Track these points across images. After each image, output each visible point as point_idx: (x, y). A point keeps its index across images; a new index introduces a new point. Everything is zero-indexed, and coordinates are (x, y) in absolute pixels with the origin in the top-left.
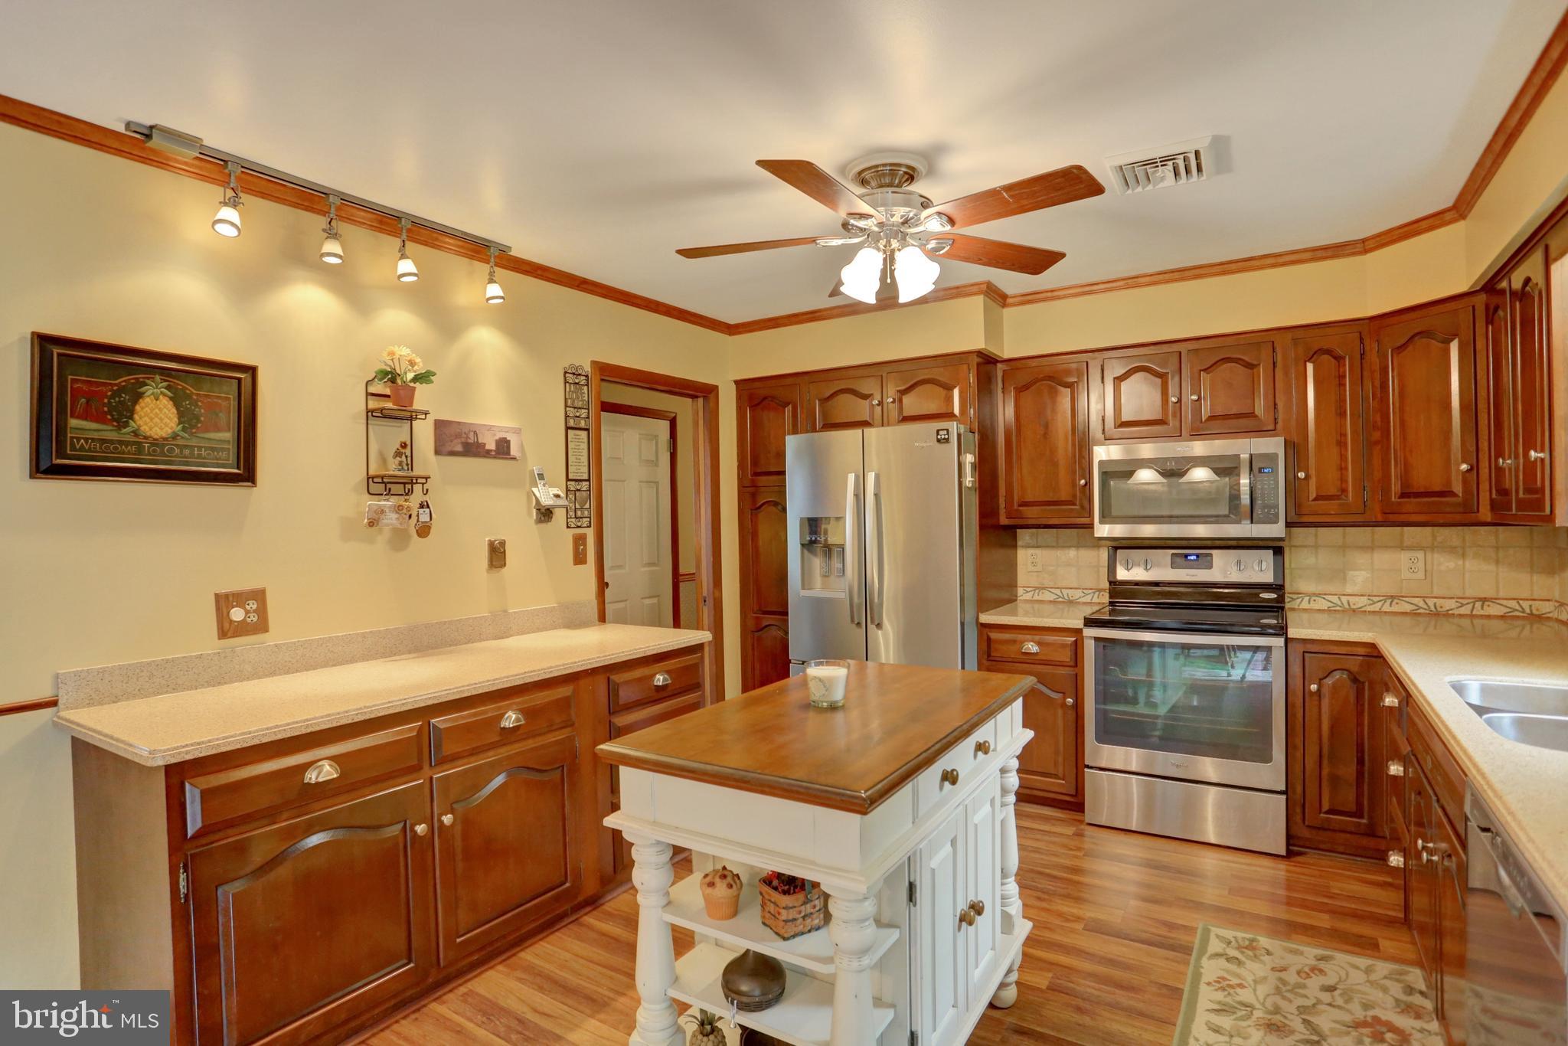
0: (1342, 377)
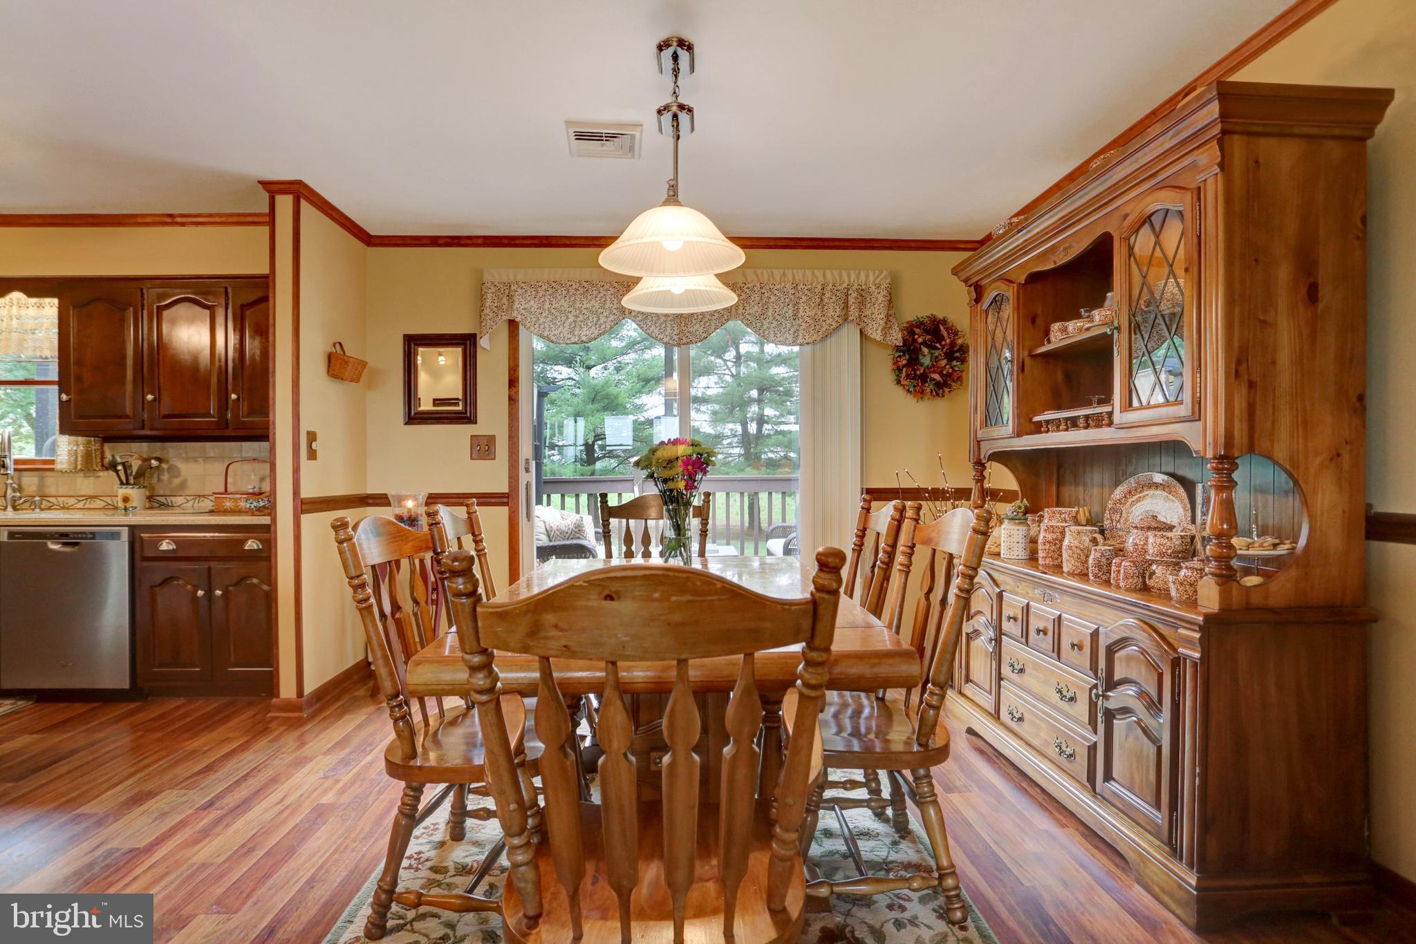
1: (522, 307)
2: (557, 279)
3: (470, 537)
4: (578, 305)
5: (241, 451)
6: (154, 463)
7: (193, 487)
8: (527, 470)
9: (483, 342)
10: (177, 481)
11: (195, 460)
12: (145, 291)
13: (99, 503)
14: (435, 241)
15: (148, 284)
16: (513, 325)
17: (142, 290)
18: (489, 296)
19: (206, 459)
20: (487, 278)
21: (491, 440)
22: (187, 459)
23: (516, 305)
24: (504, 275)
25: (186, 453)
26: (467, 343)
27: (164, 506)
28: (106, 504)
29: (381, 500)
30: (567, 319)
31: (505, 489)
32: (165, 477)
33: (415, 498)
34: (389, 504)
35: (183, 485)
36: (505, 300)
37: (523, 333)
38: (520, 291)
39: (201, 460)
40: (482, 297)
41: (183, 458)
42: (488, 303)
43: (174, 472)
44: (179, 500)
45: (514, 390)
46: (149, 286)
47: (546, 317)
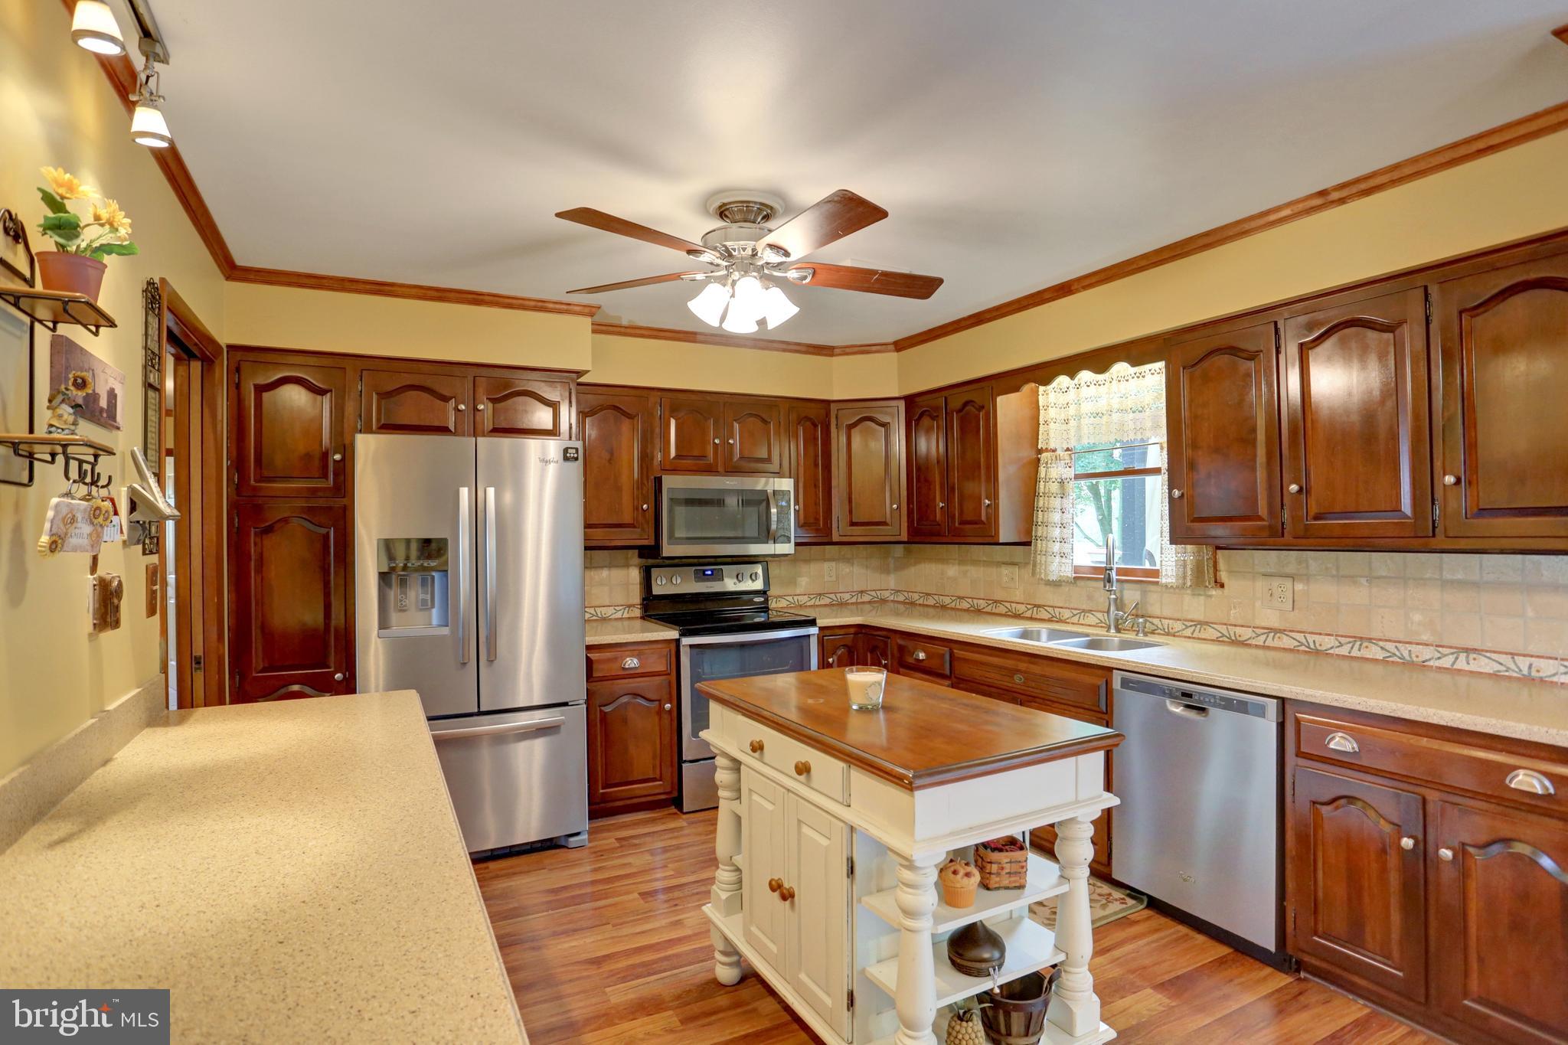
0: (816, 439)
5: (1441, 569)
11: (1352, 579)
12: (1280, 325)
15: (1285, 312)
17: (1276, 323)
19: (1372, 579)
25: (1338, 569)
28: (1220, 635)
39: (1363, 581)
41: (1333, 576)
46: (1286, 315)
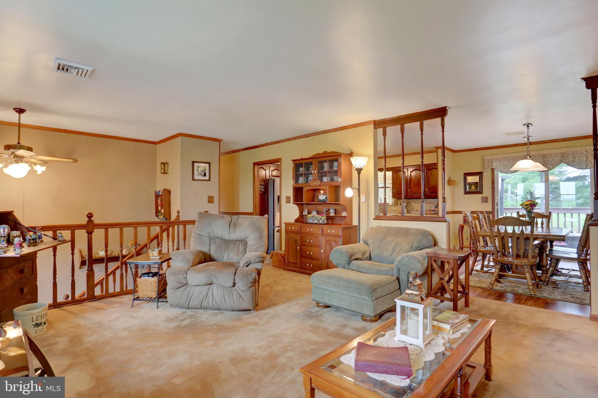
1: (495, 165)
2: (505, 157)
3: (484, 219)
4: (511, 163)
6: (408, 204)
7: (415, 209)
8: (497, 205)
9: (484, 174)
10: (412, 208)
13: (397, 212)
14: (471, 150)
16: (493, 170)
17: (407, 168)
18: (486, 163)
20: (485, 158)
21: (487, 198)
22: (414, 203)
23: (494, 165)
24: (490, 157)
26: (480, 174)
27: (409, 213)
29: (460, 212)
30: (508, 167)
31: (491, 210)
32: (410, 207)
33: (468, 212)
34: (462, 213)
35: (413, 208)
36: (490, 164)
37: (495, 171)
38: (494, 161)
40: (484, 163)
42: (486, 164)
43: (411, 206)
44: (412, 212)
45: (493, 185)
47: (502, 167)
